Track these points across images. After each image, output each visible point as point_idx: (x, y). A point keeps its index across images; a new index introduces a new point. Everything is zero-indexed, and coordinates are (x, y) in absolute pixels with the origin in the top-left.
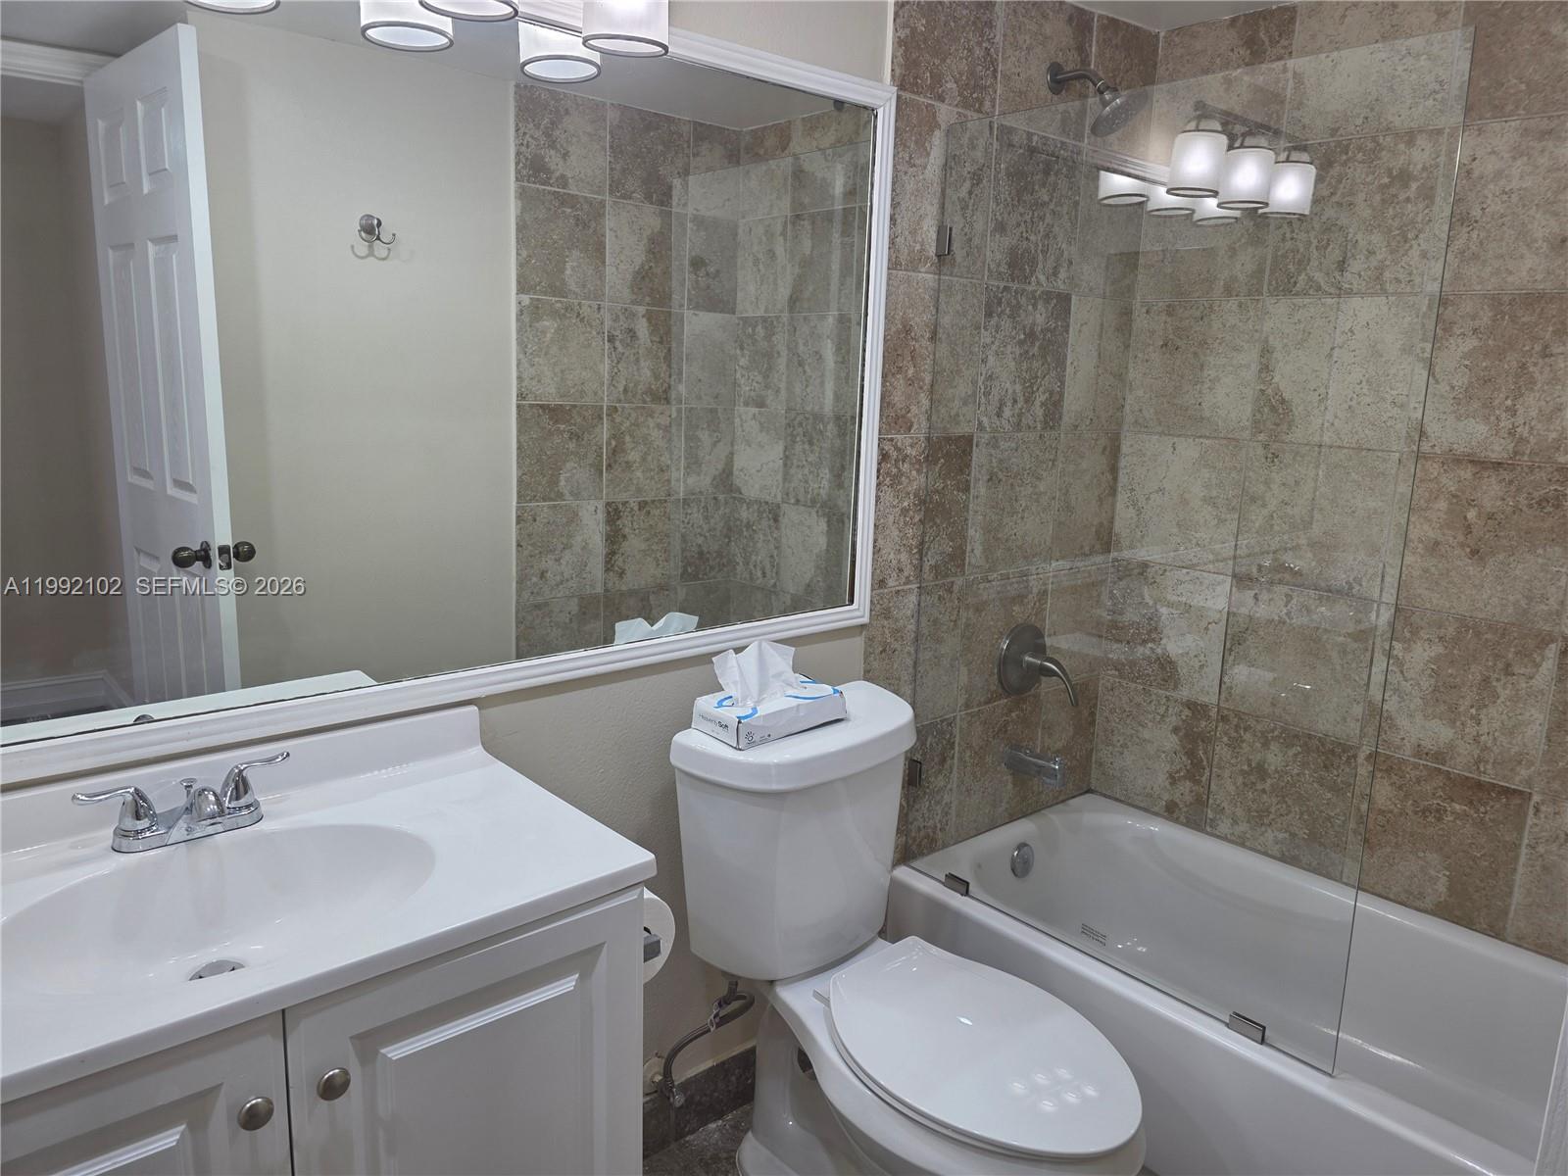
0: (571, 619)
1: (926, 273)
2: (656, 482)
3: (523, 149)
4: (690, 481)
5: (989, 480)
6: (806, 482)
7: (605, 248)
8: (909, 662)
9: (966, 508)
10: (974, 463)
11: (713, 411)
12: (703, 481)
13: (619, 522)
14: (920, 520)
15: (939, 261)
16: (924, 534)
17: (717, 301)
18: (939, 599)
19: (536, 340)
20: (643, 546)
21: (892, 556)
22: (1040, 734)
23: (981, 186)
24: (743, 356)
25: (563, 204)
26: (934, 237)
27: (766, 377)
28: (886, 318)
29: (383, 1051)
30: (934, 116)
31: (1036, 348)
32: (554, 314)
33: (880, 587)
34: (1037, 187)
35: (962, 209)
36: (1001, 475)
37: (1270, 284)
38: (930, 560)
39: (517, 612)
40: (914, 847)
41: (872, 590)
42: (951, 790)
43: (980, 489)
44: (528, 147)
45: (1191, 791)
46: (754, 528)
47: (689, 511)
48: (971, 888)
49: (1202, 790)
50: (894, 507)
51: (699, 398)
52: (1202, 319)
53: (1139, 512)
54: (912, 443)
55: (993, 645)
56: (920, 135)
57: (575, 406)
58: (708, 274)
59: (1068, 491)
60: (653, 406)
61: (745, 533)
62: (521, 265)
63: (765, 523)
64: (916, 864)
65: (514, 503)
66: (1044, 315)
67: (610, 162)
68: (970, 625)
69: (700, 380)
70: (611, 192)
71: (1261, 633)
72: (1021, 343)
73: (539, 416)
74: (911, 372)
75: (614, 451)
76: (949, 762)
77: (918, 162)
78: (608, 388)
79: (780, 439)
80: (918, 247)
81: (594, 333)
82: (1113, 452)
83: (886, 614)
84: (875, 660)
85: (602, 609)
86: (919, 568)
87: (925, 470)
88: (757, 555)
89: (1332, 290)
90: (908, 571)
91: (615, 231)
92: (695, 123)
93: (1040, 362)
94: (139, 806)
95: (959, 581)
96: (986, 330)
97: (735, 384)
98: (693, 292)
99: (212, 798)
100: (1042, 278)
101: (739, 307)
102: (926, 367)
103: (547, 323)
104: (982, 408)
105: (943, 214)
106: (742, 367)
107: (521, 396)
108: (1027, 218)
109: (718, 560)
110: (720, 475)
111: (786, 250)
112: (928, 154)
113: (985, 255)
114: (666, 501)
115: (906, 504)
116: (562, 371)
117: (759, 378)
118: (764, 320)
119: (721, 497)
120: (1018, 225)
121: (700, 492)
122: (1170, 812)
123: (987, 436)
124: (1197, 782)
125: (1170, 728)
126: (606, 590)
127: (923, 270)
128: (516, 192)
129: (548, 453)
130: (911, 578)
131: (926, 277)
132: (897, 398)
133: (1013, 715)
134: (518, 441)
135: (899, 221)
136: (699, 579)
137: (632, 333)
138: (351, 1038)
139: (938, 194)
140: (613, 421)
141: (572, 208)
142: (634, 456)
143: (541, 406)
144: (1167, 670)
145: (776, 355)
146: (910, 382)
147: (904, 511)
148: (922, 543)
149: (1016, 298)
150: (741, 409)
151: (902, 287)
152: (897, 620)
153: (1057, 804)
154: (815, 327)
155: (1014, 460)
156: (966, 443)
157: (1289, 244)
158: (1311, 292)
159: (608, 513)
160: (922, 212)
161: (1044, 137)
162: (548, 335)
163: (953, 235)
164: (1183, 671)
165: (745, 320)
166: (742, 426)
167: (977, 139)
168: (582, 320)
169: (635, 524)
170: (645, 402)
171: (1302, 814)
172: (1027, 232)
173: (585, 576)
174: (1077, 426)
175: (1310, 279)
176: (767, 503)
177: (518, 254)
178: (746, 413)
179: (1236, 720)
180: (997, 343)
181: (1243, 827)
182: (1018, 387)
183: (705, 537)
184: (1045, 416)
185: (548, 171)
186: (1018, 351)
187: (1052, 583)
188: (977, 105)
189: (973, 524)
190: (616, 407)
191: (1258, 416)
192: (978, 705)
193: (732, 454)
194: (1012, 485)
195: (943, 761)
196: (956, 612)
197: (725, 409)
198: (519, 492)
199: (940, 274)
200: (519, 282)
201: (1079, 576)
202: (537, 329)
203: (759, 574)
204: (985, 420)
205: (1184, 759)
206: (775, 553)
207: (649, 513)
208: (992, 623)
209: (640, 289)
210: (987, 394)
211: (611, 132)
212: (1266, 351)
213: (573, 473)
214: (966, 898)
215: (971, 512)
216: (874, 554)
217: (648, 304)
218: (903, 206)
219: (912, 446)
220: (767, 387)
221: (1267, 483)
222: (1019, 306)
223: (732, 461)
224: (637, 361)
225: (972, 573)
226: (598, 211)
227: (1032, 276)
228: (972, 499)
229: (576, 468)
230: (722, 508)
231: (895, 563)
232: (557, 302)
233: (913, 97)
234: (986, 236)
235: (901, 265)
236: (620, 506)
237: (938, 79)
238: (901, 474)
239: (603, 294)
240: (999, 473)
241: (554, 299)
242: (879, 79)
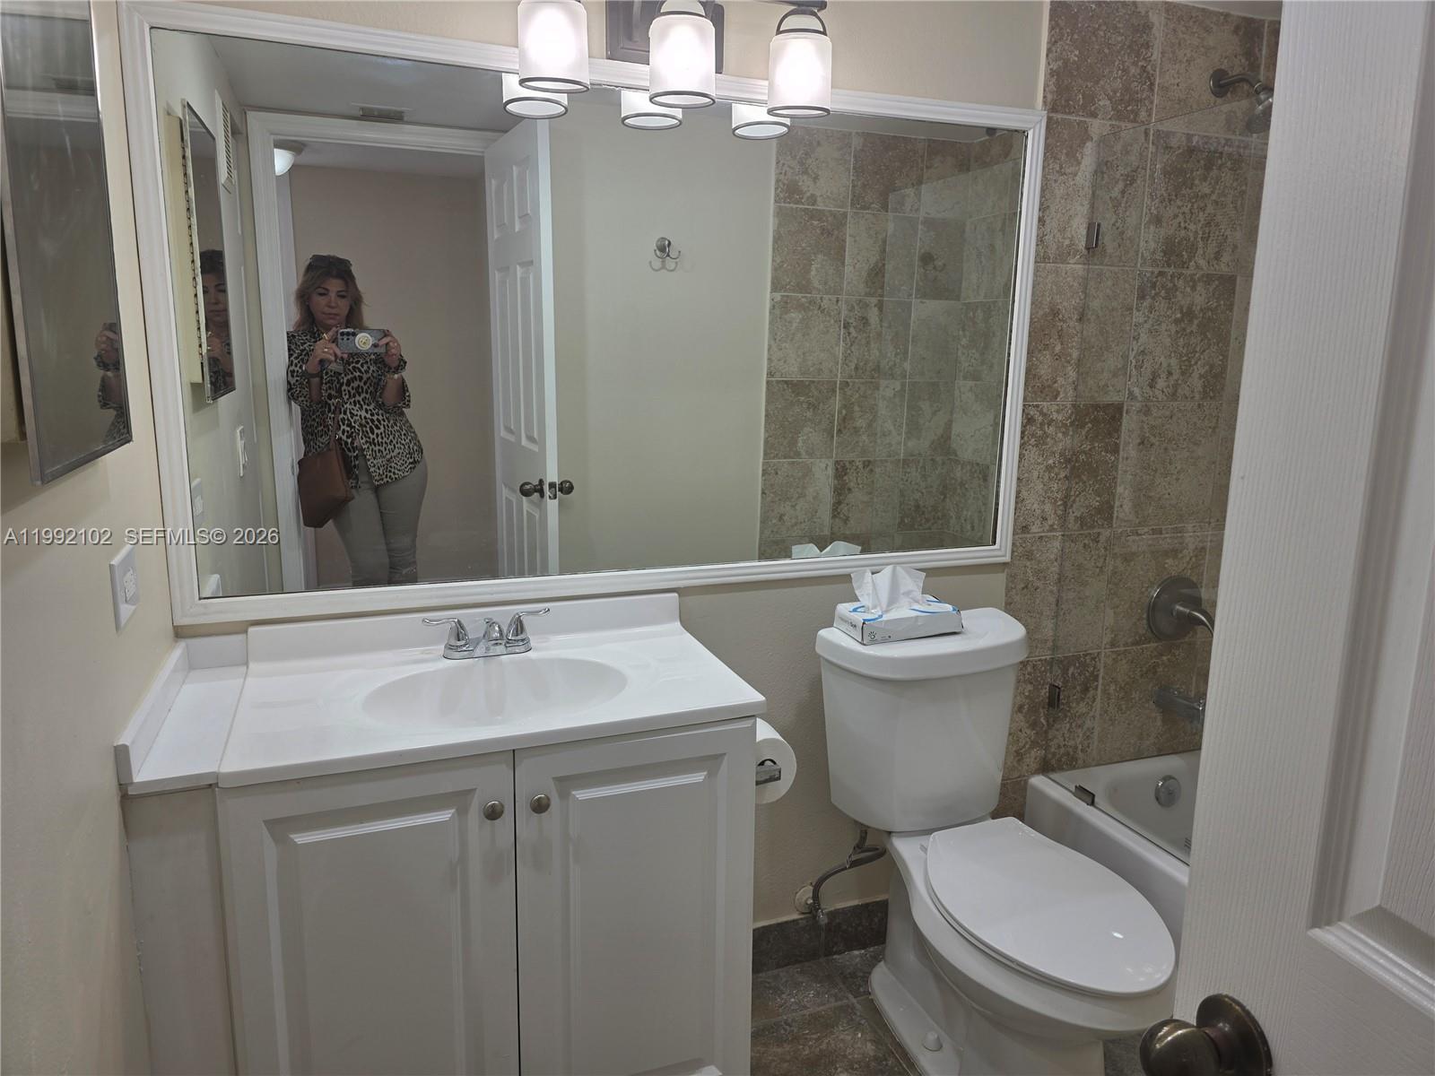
1: (1075, 264)
2: (881, 446)
3: (782, 177)
4: (910, 444)
5: (1139, 444)
7: (845, 251)
8: (1052, 599)
9: (1115, 467)
10: (1123, 428)
11: (935, 384)
12: (922, 445)
13: (845, 478)
14: (1066, 476)
15: (1088, 252)
16: (1069, 489)
17: (943, 290)
18: (1084, 547)
19: (784, 329)
20: (866, 498)
21: (1035, 506)
22: (1194, 679)
23: (1134, 185)
24: (965, 336)
25: (812, 218)
26: (1084, 232)
27: (982, 354)
28: (1034, 303)
29: (573, 793)
30: (1086, 129)
31: (1194, 326)
32: (800, 307)
33: (1023, 532)
34: (1197, 182)
35: (1114, 207)
36: (1153, 440)
38: (1077, 511)
39: (760, 546)
40: (1053, 762)
41: (1014, 535)
42: (1094, 717)
43: (1130, 450)
44: (785, 174)
46: (967, 486)
47: (908, 470)
48: (1096, 800)
50: (1039, 464)
51: (922, 373)
54: (1058, 409)
55: (1142, 593)
56: (1071, 148)
57: (813, 382)
58: (935, 268)
60: (881, 381)
61: (959, 491)
62: (775, 270)
63: (974, 482)
64: (1054, 776)
65: (761, 460)
66: (1203, 297)
67: (853, 180)
68: (1116, 573)
69: (924, 358)
70: (853, 205)
72: (1177, 321)
73: (784, 390)
74: (1058, 348)
75: (844, 419)
76: (1092, 692)
77: (1068, 171)
78: (842, 367)
79: (990, 409)
80: (1067, 242)
81: (832, 321)
83: (1029, 556)
84: (1017, 594)
86: (1063, 519)
87: (1071, 433)
88: (967, 510)
90: (1052, 520)
91: (854, 237)
92: (929, 140)
93: (1199, 338)
94: (459, 632)
95: (1106, 533)
96: (1139, 311)
97: (957, 361)
98: (921, 284)
99: (497, 628)
100: (1202, 262)
101: (963, 295)
102: (1074, 344)
103: (793, 315)
104: (1134, 379)
105: (1093, 212)
106: (963, 346)
107: (770, 374)
108: (1186, 210)
109: (933, 513)
110: (938, 439)
112: (1079, 163)
113: (1138, 245)
114: (886, 461)
115: (1051, 462)
116: (804, 354)
117: (976, 356)
118: (983, 305)
119: (939, 459)
120: (1176, 216)
121: (920, 454)
123: (1138, 405)
126: (832, 533)
127: (1072, 262)
128: (774, 212)
129: (790, 420)
130: (1055, 526)
131: (1075, 267)
132: (1044, 371)
133: (1165, 658)
134: (767, 410)
135: (1047, 222)
136: (915, 530)
137: (865, 321)
138: (553, 778)
139: (1089, 196)
140: (845, 393)
141: (819, 220)
142: (860, 423)
143: (786, 382)
146: (1058, 357)
147: (1049, 468)
148: (1067, 497)
149: (1172, 282)
150: (960, 382)
151: (1049, 277)
152: (1039, 562)
155: (1168, 426)
156: (1116, 410)
159: (837, 469)
160: (1071, 212)
161: (1205, 136)
162: (795, 325)
163: (1102, 230)
165: (968, 306)
166: (960, 397)
167: (1131, 146)
168: (823, 311)
169: (859, 480)
170: (873, 378)
172: (1185, 222)
173: (815, 520)
176: (978, 464)
177: (773, 261)
178: (964, 387)
180: (1150, 322)
182: (1174, 362)
183: (922, 493)
184: (1204, 387)
185: (801, 193)
186: (1173, 328)
187: (1211, 541)
188: (1132, 117)
189: (1122, 482)
190: (847, 382)
192: (1124, 646)
193: (951, 421)
194: (1166, 449)
195: (1086, 690)
196: (1102, 560)
197: (946, 383)
198: (765, 451)
199: (1089, 264)
200: (773, 283)
202: (786, 320)
203: (969, 527)
204: (1137, 391)
206: (981, 509)
207: (871, 471)
208: (1141, 573)
209: (873, 283)
210: (1139, 367)
211: (855, 156)
213: (810, 436)
214: (1091, 808)
215: (1120, 472)
216: (1016, 503)
218: (1053, 209)
219: (1058, 412)
220: (982, 363)
222: (1175, 288)
223: (950, 428)
224: (868, 343)
225: (1120, 526)
226: (840, 221)
227: (1190, 261)
228: (1121, 460)
229: (811, 432)
230: (939, 468)
231: (1038, 512)
232: (803, 297)
233: (1065, 117)
234: (1140, 229)
235: (1049, 259)
236: (847, 464)
237: (1090, 99)
238: (1046, 435)
239: (842, 289)
240: (1152, 438)
241: (800, 295)
242: (1032, 106)
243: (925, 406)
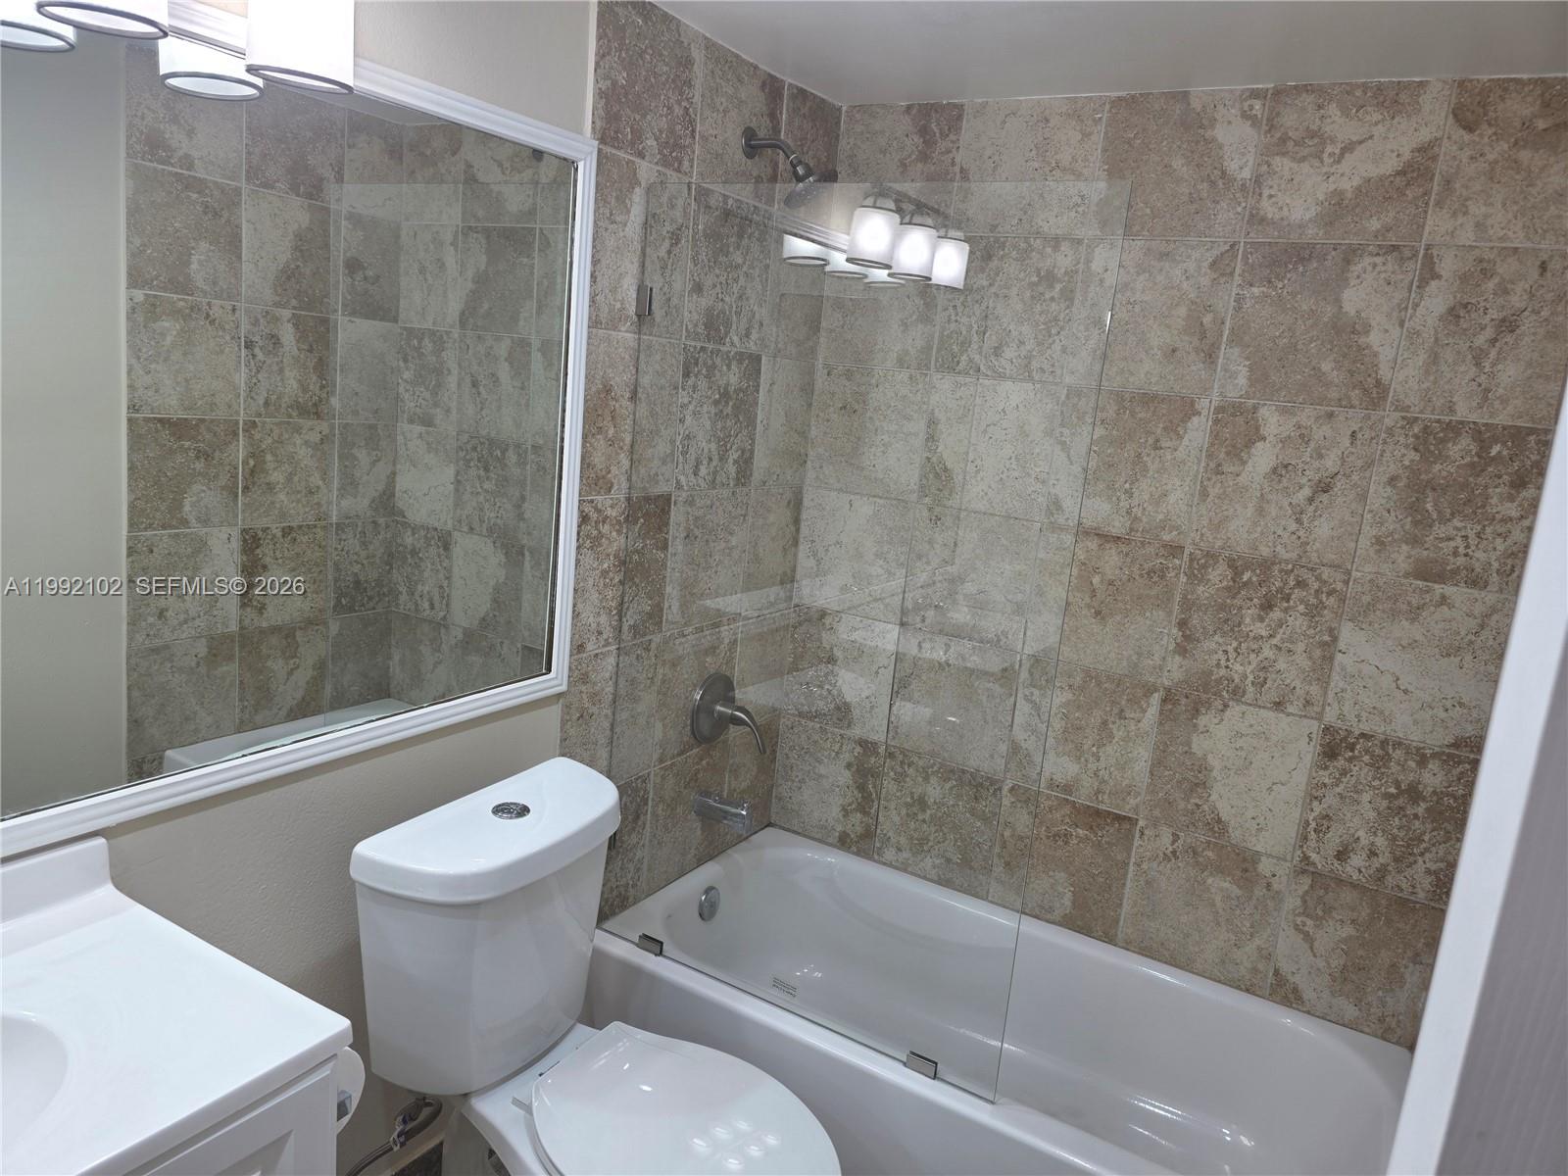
0: (198, 664)
1: (626, 331)
2: (303, 506)
4: (344, 503)
5: (685, 538)
6: (482, 510)
7: (240, 241)
8: (606, 725)
9: (664, 565)
10: (672, 520)
11: (372, 427)
12: (359, 504)
13: (258, 551)
14: (620, 581)
15: (639, 319)
16: (623, 594)
17: (377, 307)
18: (637, 659)
19: (153, 343)
21: (591, 619)
22: (727, 778)
23: (680, 246)
24: (407, 369)
25: (187, 188)
26: (635, 296)
27: (435, 394)
28: (586, 377)
30: (635, 173)
31: (730, 408)
32: (175, 313)
33: (579, 652)
34: (731, 249)
35: (661, 268)
36: (697, 532)
37: (937, 360)
38: (630, 620)
39: (129, 657)
41: (571, 656)
42: (643, 846)
43: (677, 546)
44: (143, 118)
45: (861, 823)
46: (421, 555)
47: (344, 537)
48: (665, 947)
49: (871, 821)
51: (356, 413)
52: (877, 386)
53: (819, 562)
54: (612, 504)
55: (687, 698)
56: (621, 190)
57: (203, 421)
58: (365, 278)
59: (756, 544)
60: (300, 420)
61: (409, 560)
63: (433, 551)
65: (125, 532)
66: (737, 375)
67: (246, 145)
68: (665, 681)
69: (357, 394)
70: (248, 179)
71: (924, 678)
72: (716, 403)
73: (157, 431)
74: (611, 432)
75: (252, 472)
76: (643, 818)
77: (618, 219)
78: (245, 401)
79: (451, 462)
80: (618, 305)
81: (228, 338)
82: (796, 504)
83: (584, 679)
84: (572, 727)
85: (237, 649)
86: (618, 629)
87: (624, 531)
88: (423, 584)
89: (989, 373)
90: (608, 633)
91: (253, 224)
92: (351, 111)
93: (733, 422)
95: (657, 639)
96: (684, 390)
97: (397, 397)
98: (349, 297)
100: (736, 339)
101: (402, 316)
102: (626, 427)
103: (167, 324)
104: (680, 466)
105: (643, 273)
106: (406, 381)
107: (133, 407)
108: (722, 279)
109: (377, 589)
110: (380, 496)
111: (457, 262)
112: (629, 212)
113: (683, 315)
114: (315, 526)
115: (606, 566)
116: (187, 381)
117: (427, 395)
118: (433, 333)
119: (381, 521)
120: (715, 286)
121: (357, 516)
122: (844, 843)
123: (684, 494)
124: (865, 813)
125: (844, 764)
126: (242, 628)
127: (623, 329)
128: (127, 169)
129: (169, 474)
130: (610, 640)
131: (626, 336)
132: (598, 459)
133: (704, 762)
134: (130, 461)
135: (599, 278)
136: (356, 611)
137: (275, 340)
139: (639, 253)
140: (251, 437)
141: (198, 193)
142: (276, 477)
143: (160, 420)
144: (843, 712)
145: (446, 372)
146: (611, 443)
147: (604, 573)
148: (622, 603)
149: (712, 359)
150: (404, 426)
151: (602, 345)
152: (595, 684)
153: (741, 842)
154: (491, 347)
155: (709, 516)
156: (664, 503)
157: (953, 326)
158: (971, 372)
159: (245, 541)
160: (623, 269)
161: (739, 201)
162: (169, 339)
163: (654, 294)
164: (856, 713)
165: (410, 331)
166: (406, 445)
167: (676, 199)
168: (212, 322)
169: (278, 553)
170: (290, 416)
171: (956, 841)
172: (722, 293)
173: (215, 613)
174: (765, 483)
175: (971, 360)
176: (436, 529)
177: (128, 241)
178: (409, 433)
179: (901, 756)
180: (694, 403)
181: (906, 855)
182: (713, 446)
183: (363, 565)
184: (738, 473)
185: (169, 149)
186: (713, 410)
187: (742, 632)
188: (676, 165)
189: (671, 581)
190: (254, 422)
191: (924, 482)
192: (671, 759)
193: (394, 473)
194: (707, 541)
195: (638, 817)
196: (652, 671)
197: (385, 426)
198: (130, 519)
199: (640, 333)
200: (130, 275)
201: (765, 623)
202: (154, 331)
203: (426, 605)
204: (682, 479)
205: (856, 792)
206: (445, 584)
207: (294, 539)
208: (686, 676)
209: (285, 290)
210: (684, 453)
212: (932, 423)
213: (201, 497)
214: (660, 958)
215: (669, 570)
216: (573, 619)
217: (294, 308)
218: (604, 262)
219: (612, 507)
220: (436, 405)
221: (931, 542)
222: (714, 366)
223: (393, 482)
224: (281, 371)
225: (669, 630)
226: (233, 199)
227: (726, 337)
228: (669, 556)
229: (204, 491)
230: (383, 532)
231: (594, 626)
232: (180, 300)
233: (614, 151)
234: (684, 296)
235: (601, 324)
236: (260, 533)
237: (638, 135)
238: (601, 535)
239: (240, 294)
240: (696, 530)
241: (175, 296)
242: (580, 132)
243: (362, 456)
